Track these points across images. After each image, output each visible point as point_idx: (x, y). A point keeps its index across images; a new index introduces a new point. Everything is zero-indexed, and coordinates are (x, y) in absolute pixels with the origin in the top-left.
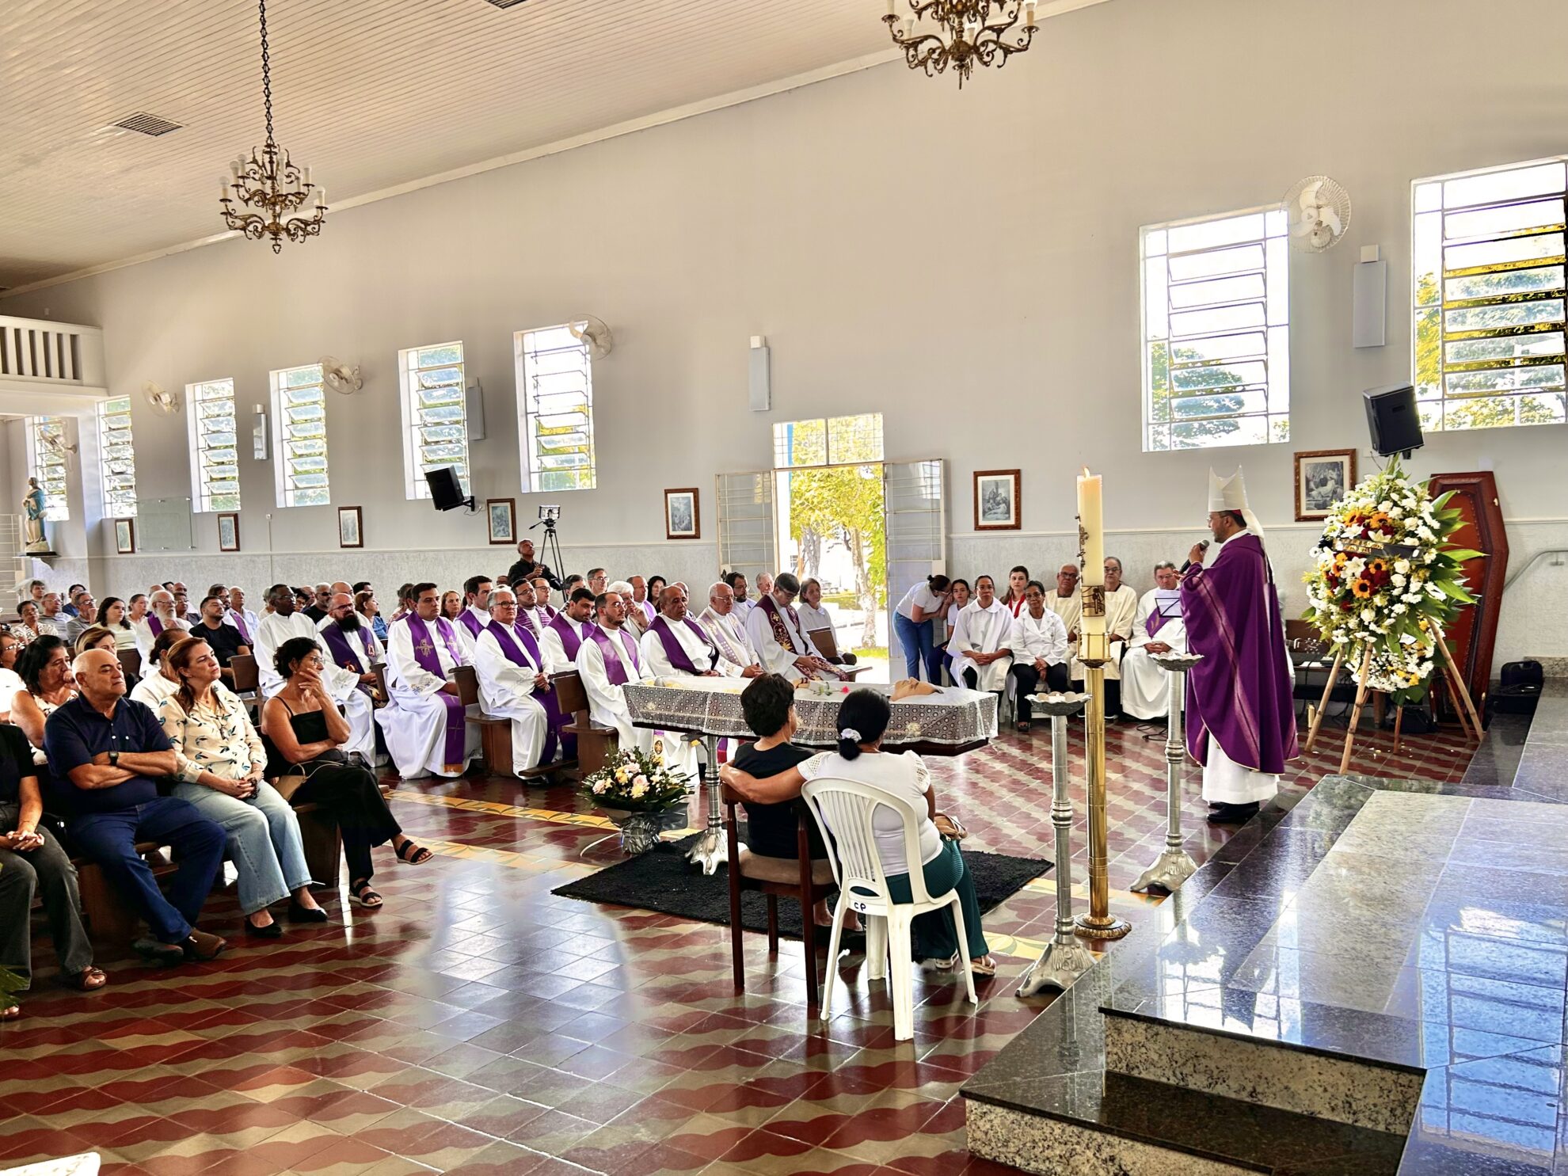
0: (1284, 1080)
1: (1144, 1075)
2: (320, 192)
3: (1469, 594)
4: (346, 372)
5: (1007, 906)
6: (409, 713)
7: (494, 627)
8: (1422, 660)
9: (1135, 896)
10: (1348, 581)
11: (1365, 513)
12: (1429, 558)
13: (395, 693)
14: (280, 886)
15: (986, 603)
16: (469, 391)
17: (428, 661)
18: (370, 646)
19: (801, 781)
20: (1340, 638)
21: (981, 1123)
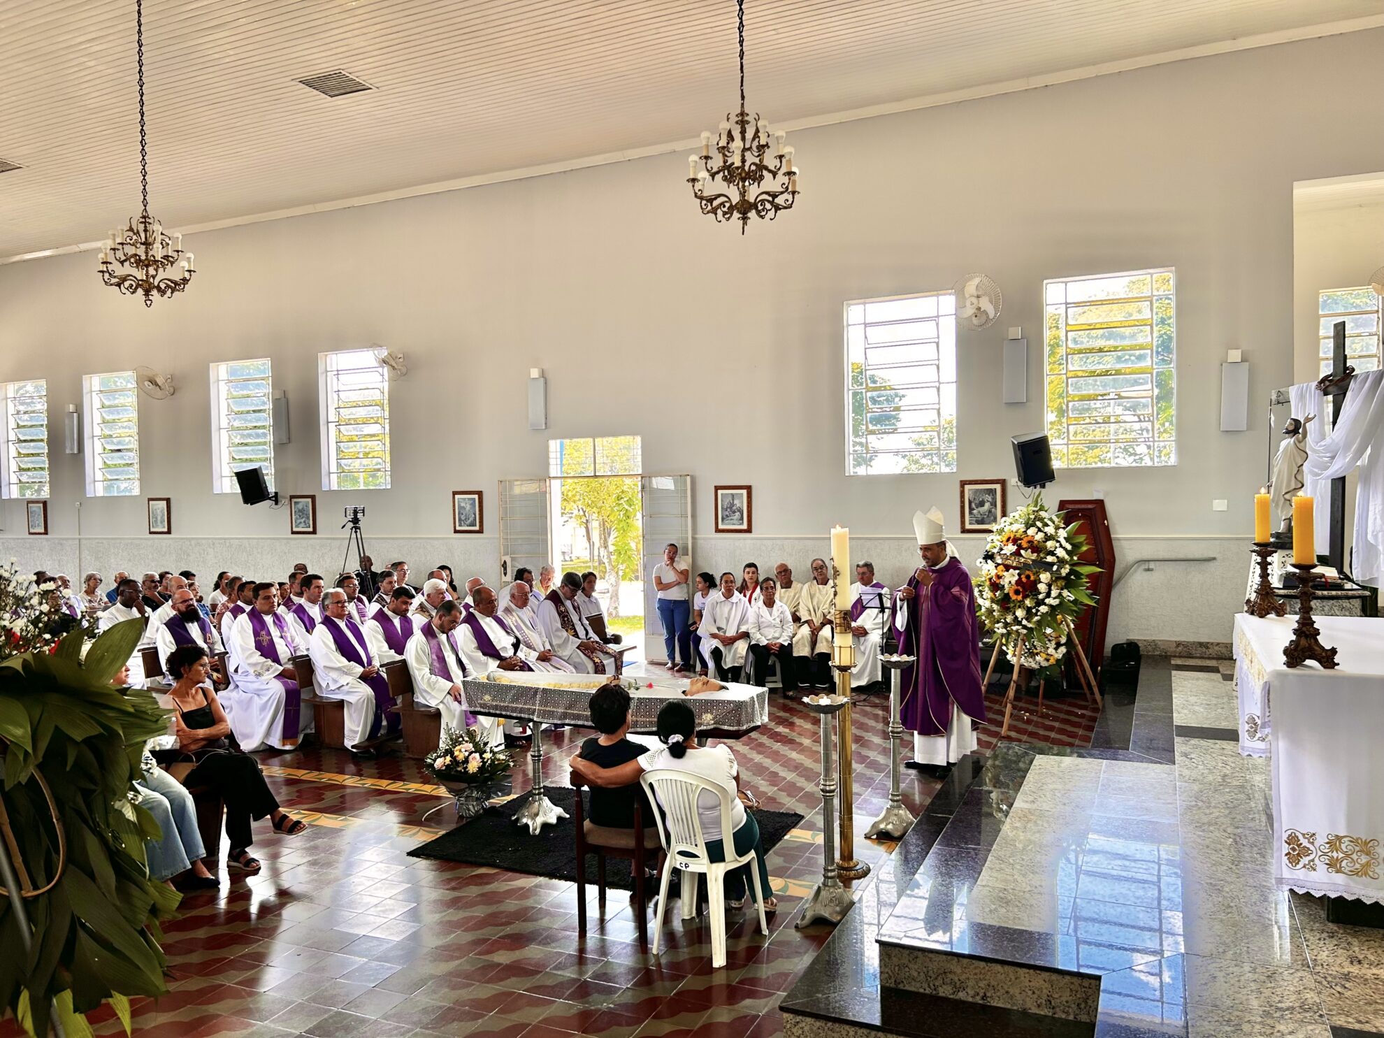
0: (1006, 987)
1: (908, 988)
2: (189, 258)
3: (1090, 596)
4: (160, 381)
5: (775, 853)
6: (250, 695)
7: (327, 622)
8: (1058, 645)
9: (868, 842)
10: (1006, 586)
11: (1018, 536)
12: (1064, 572)
13: (236, 677)
14: (183, 861)
15: (728, 594)
16: (276, 402)
17: (267, 650)
18: (208, 635)
19: (641, 771)
20: (1000, 629)
21: (794, 1030)
